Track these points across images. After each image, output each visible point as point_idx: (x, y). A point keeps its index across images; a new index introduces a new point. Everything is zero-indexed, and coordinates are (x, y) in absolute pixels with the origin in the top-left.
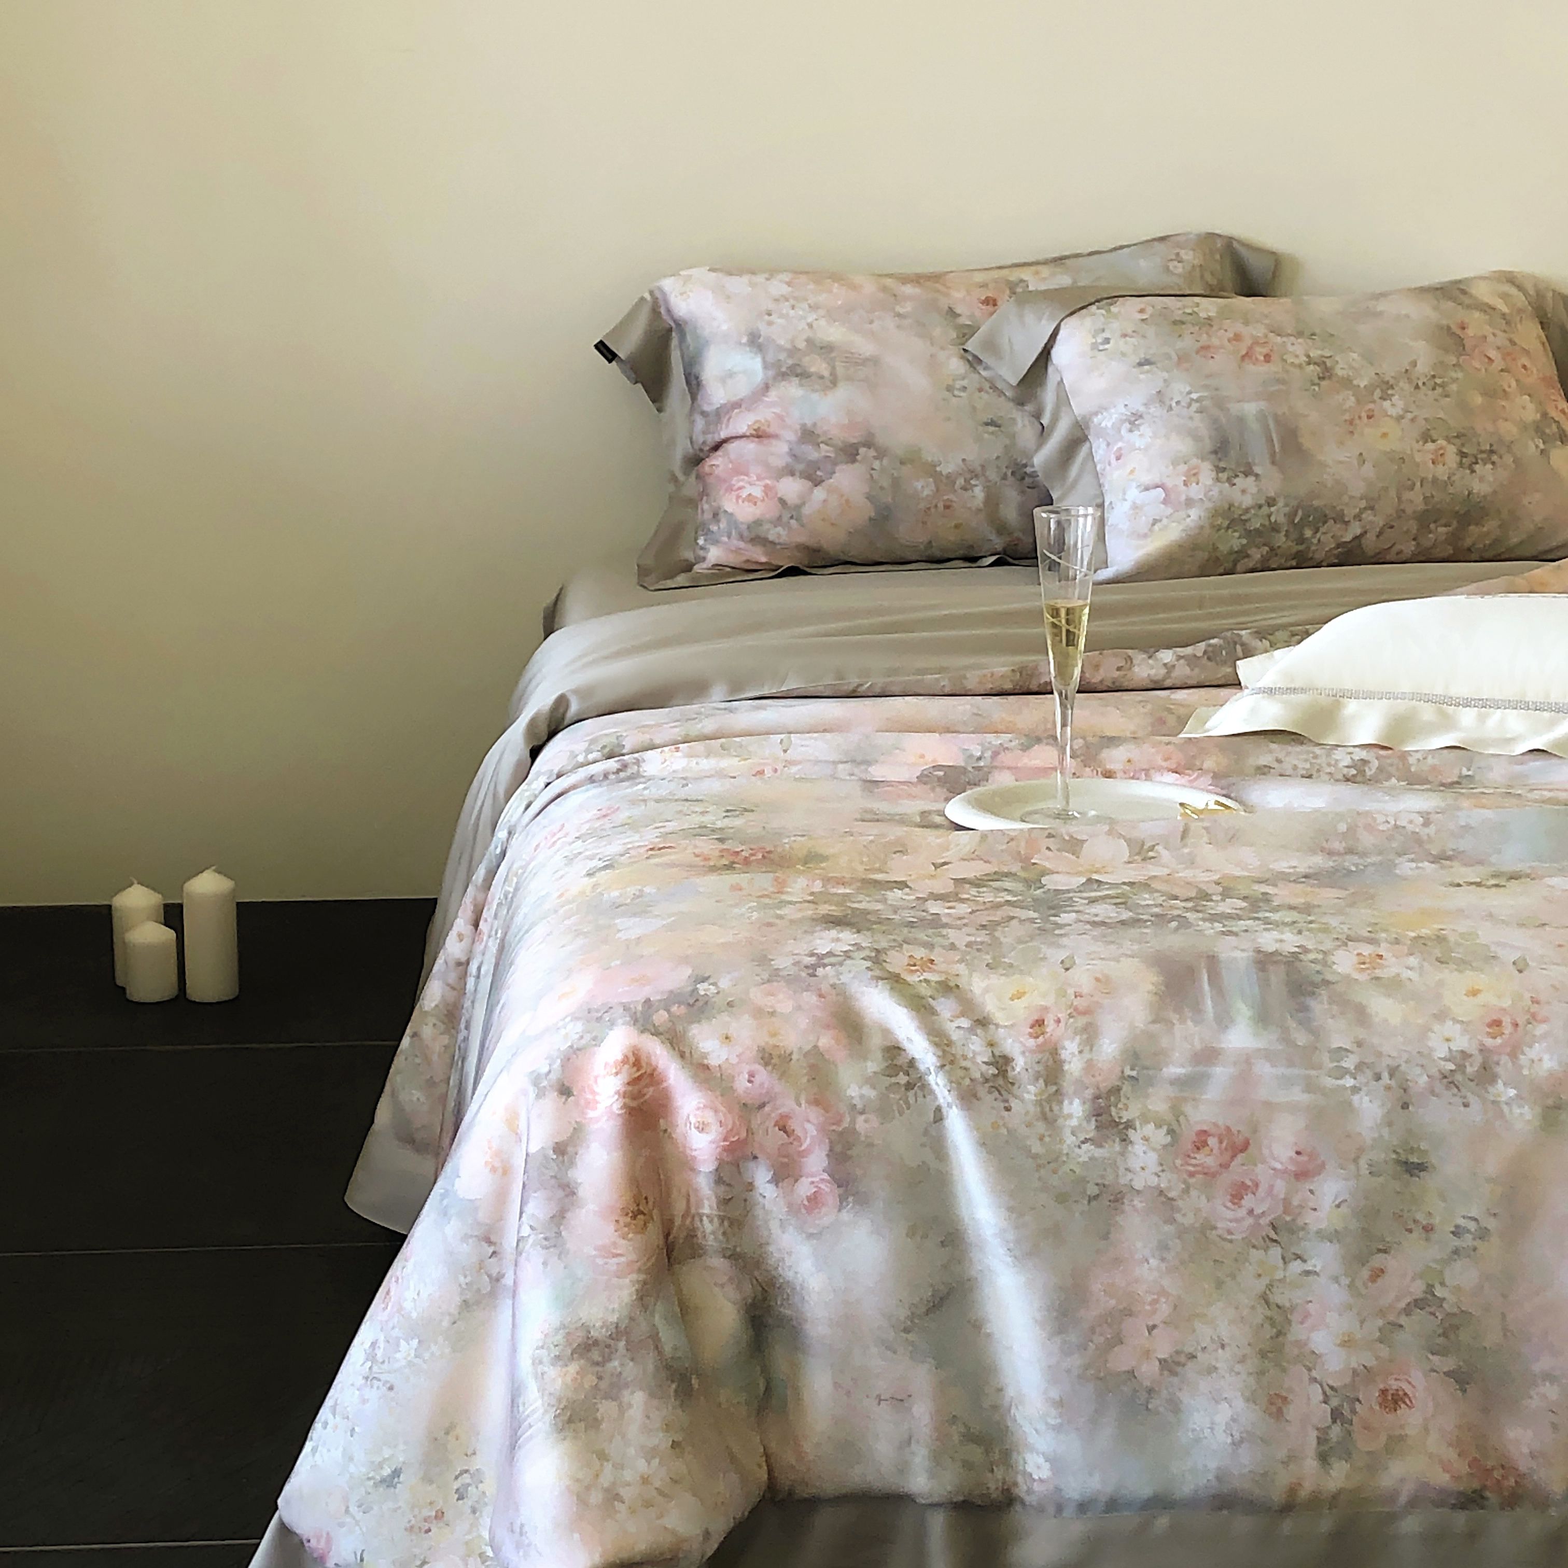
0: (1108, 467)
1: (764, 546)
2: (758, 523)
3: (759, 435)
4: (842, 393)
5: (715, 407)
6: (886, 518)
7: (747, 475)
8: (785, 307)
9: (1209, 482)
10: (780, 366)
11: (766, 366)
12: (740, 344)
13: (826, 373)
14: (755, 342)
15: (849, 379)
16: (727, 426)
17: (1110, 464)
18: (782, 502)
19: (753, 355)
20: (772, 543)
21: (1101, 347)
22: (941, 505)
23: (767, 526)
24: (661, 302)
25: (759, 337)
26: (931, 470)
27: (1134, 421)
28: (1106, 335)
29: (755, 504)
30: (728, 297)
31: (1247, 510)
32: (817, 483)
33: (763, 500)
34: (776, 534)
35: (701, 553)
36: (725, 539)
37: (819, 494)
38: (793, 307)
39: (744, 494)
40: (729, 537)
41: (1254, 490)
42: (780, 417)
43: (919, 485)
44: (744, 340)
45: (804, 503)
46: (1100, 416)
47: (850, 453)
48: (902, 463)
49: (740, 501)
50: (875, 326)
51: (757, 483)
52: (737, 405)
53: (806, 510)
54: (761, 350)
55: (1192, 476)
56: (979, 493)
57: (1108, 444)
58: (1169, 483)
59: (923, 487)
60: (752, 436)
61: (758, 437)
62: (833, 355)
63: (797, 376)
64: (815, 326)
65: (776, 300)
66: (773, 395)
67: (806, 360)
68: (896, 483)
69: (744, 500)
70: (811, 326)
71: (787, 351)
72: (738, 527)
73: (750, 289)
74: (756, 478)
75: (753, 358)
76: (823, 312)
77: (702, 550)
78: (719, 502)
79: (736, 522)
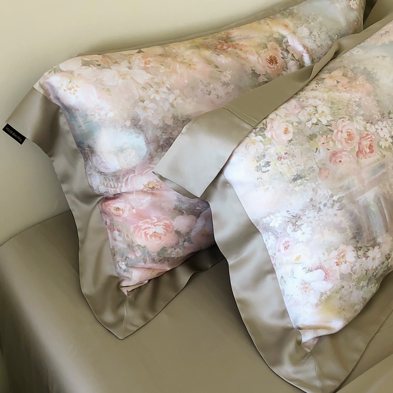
2: (164, 249)
5: (112, 170)
7: (150, 218)
8: (152, 93)
10: (158, 141)
11: (148, 143)
12: (125, 126)
14: (136, 124)
16: (126, 185)
18: (178, 233)
19: (137, 135)
20: (174, 258)
23: (169, 251)
24: (50, 92)
25: (139, 121)
29: (160, 238)
30: (108, 90)
32: (198, 215)
33: (165, 235)
34: (176, 253)
35: (125, 274)
36: (142, 264)
37: (199, 222)
38: (157, 92)
39: (151, 232)
40: (145, 262)
44: (128, 123)
45: (191, 230)
49: (148, 236)
50: (213, 96)
51: (159, 223)
52: (132, 171)
53: (193, 234)
54: (143, 131)
60: (147, 191)
64: (175, 103)
65: (144, 88)
69: (151, 236)
70: (172, 105)
71: (160, 128)
72: (150, 255)
73: (120, 81)
74: (156, 220)
75: (138, 137)
76: (177, 92)
77: (125, 271)
78: (130, 237)
79: (148, 252)
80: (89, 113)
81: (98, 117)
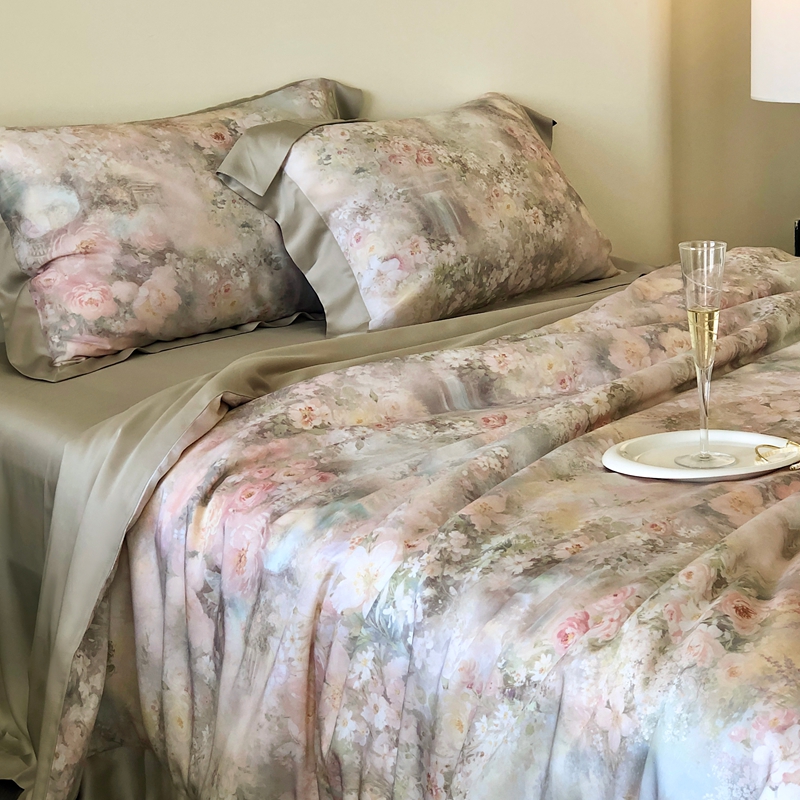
0: (350, 248)
1: (108, 337)
2: (102, 319)
3: (86, 252)
4: (143, 213)
5: (43, 232)
6: (188, 304)
7: (84, 283)
8: (82, 152)
9: (427, 250)
10: (92, 198)
11: (81, 199)
12: (55, 182)
13: (128, 200)
14: (67, 181)
15: (146, 202)
16: (56, 248)
17: (351, 245)
18: (117, 301)
19: (68, 191)
20: (114, 334)
21: (326, 162)
22: (223, 289)
23: (109, 322)
25: (70, 177)
26: (213, 264)
27: (364, 212)
28: (327, 153)
29: (97, 305)
30: (35, 148)
31: (452, 267)
32: (140, 283)
33: (103, 302)
34: (117, 326)
35: (59, 349)
37: (143, 291)
38: (88, 152)
39: (86, 298)
40: (81, 333)
41: (453, 253)
42: (101, 236)
43: (208, 276)
44: (58, 180)
45: (133, 300)
46: (336, 212)
47: (160, 257)
48: (195, 261)
49: (83, 303)
50: (151, 161)
51: (95, 289)
52: (63, 231)
53: (136, 305)
54: (74, 187)
55: (415, 247)
56: (246, 277)
57: (347, 231)
58: (401, 254)
59: (210, 277)
60: (81, 253)
61: (86, 253)
62: (128, 185)
63: (107, 203)
64: (108, 163)
65: (73, 148)
66: (92, 220)
67: (110, 191)
68: (194, 276)
69: (86, 303)
70: (106, 165)
71: (94, 186)
72: (86, 325)
73: (47, 141)
74: (92, 285)
75: (69, 194)
76: (110, 154)
77: (58, 345)
78: (63, 306)
79: (84, 321)
80: (15, 172)
81: (25, 175)
